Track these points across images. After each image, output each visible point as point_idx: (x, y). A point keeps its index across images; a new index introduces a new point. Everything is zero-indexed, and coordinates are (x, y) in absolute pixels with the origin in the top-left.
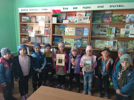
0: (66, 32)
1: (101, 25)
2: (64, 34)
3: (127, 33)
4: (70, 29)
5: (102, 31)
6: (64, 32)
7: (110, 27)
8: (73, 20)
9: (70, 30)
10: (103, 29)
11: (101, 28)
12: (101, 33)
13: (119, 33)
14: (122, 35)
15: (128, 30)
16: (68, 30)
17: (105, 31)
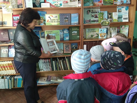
0: (48, 21)
2: (45, 23)
3: (120, 17)
4: (52, 16)
5: (93, 16)
7: (102, 12)
8: (56, 3)
9: (52, 18)
10: (94, 14)
12: (92, 20)
14: (115, 20)
15: (120, 14)
16: (49, 17)
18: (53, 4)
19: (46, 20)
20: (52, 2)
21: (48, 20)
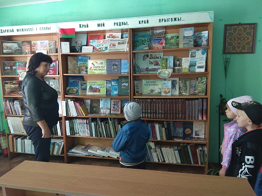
1: (149, 54)
2: (87, 71)
3: (192, 65)
4: (97, 63)
6: (87, 68)
7: (165, 57)
8: (101, 47)
9: (96, 65)
10: (153, 60)
11: (150, 58)
13: (180, 65)
14: (185, 68)
15: (194, 60)
16: (93, 64)
17: (157, 64)
18: (97, 48)
19: (89, 68)
20: (97, 45)
21: (91, 67)
